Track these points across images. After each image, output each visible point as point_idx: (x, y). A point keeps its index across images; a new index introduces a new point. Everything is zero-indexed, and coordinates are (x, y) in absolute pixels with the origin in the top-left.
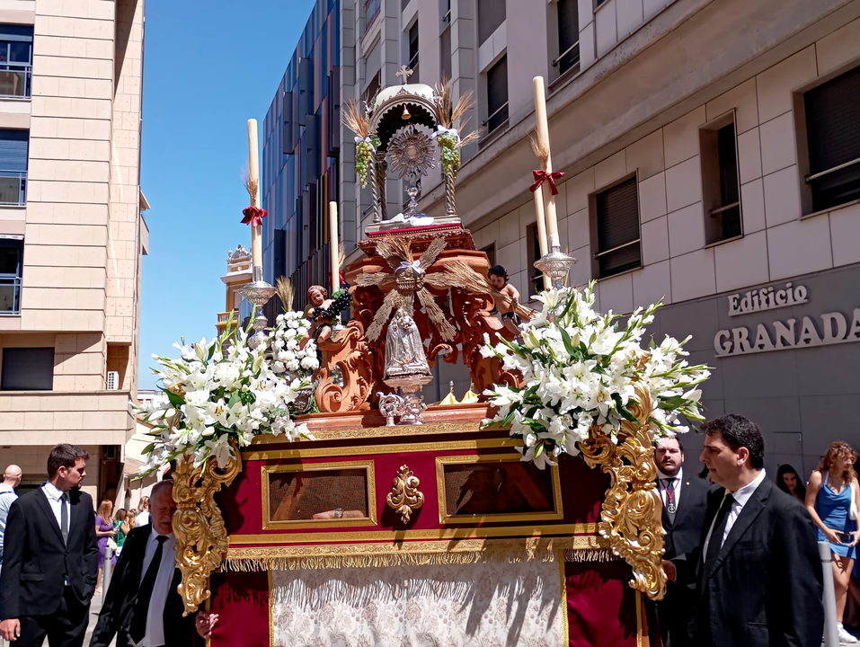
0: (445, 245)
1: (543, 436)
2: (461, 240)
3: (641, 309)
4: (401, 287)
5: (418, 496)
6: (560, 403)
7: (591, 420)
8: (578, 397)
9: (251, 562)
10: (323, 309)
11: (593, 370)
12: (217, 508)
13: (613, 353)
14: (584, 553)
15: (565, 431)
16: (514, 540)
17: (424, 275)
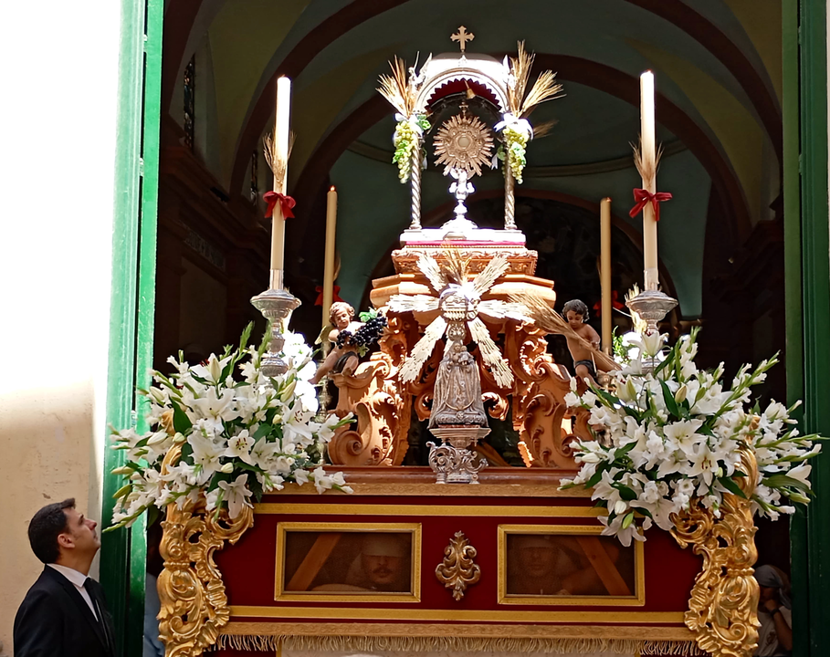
0: (506, 266)
1: (633, 504)
2: (524, 263)
3: (749, 366)
4: (448, 315)
5: (474, 569)
6: (656, 467)
7: (692, 488)
8: (676, 462)
9: (258, 639)
10: (350, 334)
11: (698, 431)
12: (217, 571)
13: (719, 414)
14: (665, 646)
15: (658, 501)
16: (585, 627)
17: (479, 302)
